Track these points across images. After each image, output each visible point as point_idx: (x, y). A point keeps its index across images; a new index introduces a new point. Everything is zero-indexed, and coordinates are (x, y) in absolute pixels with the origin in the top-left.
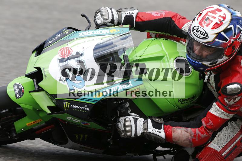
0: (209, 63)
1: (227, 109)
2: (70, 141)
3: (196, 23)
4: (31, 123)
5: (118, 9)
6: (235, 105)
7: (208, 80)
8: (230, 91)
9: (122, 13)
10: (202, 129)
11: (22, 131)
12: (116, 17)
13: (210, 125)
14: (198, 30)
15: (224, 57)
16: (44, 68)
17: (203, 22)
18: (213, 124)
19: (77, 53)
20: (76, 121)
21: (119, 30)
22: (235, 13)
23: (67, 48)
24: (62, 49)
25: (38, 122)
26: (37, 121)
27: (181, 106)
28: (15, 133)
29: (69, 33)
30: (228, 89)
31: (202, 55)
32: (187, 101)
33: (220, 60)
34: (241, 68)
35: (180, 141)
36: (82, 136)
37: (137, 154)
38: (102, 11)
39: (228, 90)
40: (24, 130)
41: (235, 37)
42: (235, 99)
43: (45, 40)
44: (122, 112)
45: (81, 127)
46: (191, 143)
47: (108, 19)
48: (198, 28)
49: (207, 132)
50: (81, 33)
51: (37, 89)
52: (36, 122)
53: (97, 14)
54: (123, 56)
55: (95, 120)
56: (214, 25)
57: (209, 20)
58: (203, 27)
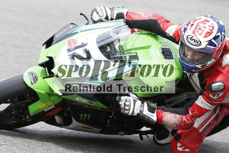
2: (75, 121)
4: (43, 106)
5: (111, 8)
6: (219, 100)
8: (215, 89)
10: (188, 117)
11: (35, 114)
12: (109, 14)
13: (195, 114)
14: (191, 39)
15: (213, 59)
16: (55, 57)
17: (196, 32)
20: (83, 101)
23: (73, 40)
24: (69, 41)
25: (49, 105)
29: (74, 27)
30: (213, 86)
31: (193, 59)
33: (209, 63)
34: (222, 68)
41: (222, 43)
42: (219, 95)
43: (54, 34)
46: (177, 126)
47: (103, 16)
48: (192, 37)
50: (83, 27)
51: (48, 76)
52: (47, 105)
53: (93, 12)
54: (119, 46)
55: (99, 100)
56: (206, 34)
57: (201, 30)
58: (196, 35)
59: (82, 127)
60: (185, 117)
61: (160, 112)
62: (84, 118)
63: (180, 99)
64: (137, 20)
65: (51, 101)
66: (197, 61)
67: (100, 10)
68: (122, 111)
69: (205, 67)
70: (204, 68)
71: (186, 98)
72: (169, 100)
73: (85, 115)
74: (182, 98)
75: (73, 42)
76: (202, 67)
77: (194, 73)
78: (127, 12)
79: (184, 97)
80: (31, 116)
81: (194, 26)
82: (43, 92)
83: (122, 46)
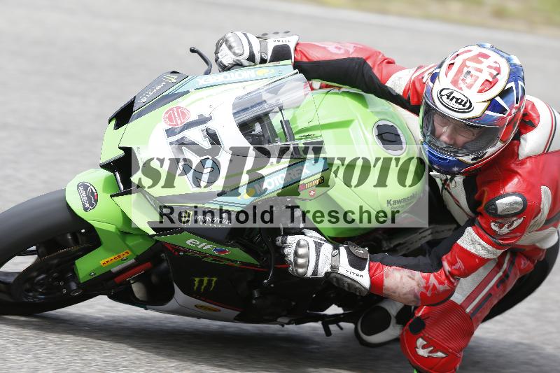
0: (472, 156)
2: (181, 292)
4: (109, 259)
6: (512, 235)
8: (504, 210)
9: (268, 40)
10: (440, 275)
11: (90, 278)
13: (458, 269)
14: (450, 96)
15: (499, 143)
16: (138, 148)
17: (460, 81)
19: (201, 116)
20: (204, 247)
22: (512, 60)
23: (178, 108)
24: (168, 111)
25: (122, 257)
26: (121, 254)
28: (76, 283)
30: (500, 205)
31: (456, 143)
33: (490, 151)
34: (518, 164)
35: (397, 294)
38: (230, 39)
40: (96, 276)
41: (518, 106)
42: (511, 225)
46: (418, 298)
47: (242, 54)
48: (452, 93)
49: (451, 281)
52: (119, 257)
53: (221, 46)
54: (281, 122)
55: (240, 244)
56: (483, 84)
57: (472, 76)
58: (461, 89)
59: (196, 306)
60: (435, 277)
61: (377, 268)
62: (203, 287)
63: (416, 241)
64: (318, 60)
65: (128, 247)
66: (463, 147)
67: (234, 41)
68: (291, 268)
69: (481, 161)
70: (478, 163)
71: (429, 238)
72: (391, 243)
73: (206, 280)
74: (420, 239)
75: (178, 114)
76: (474, 162)
77: (454, 175)
78: (297, 44)
79: (425, 237)
80: (82, 282)
81: (455, 68)
82: (111, 228)
83: (287, 122)
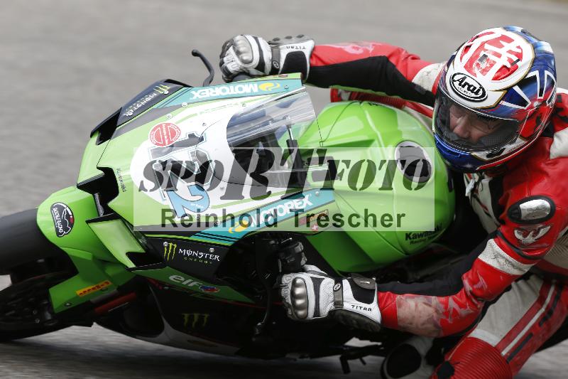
0: (487, 152)
1: (519, 254)
2: (170, 327)
3: (458, 66)
4: (86, 289)
6: (538, 246)
7: (474, 191)
8: (528, 215)
9: (281, 47)
10: (460, 297)
11: (65, 308)
12: (267, 56)
13: (481, 289)
14: (462, 83)
15: (518, 139)
16: (119, 169)
17: (474, 65)
18: (486, 286)
19: (192, 136)
20: (189, 283)
21: (279, 85)
22: (540, 46)
23: (167, 125)
24: (157, 127)
25: (102, 287)
26: (100, 284)
27: (411, 248)
28: (50, 313)
29: (171, 91)
30: (523, 209)
31: (469, 137)
32: (424, 238)
33: (509, 148)
34: (549, 164)
35: (414, 325)
36: (196, 316)
37: (307, 355)
38: (239, 43)
39: (523, 212)
40: (72, 306)
41: (542, 98)
42: (537, 232)
43: (119, 108)
44: (288, 262)
45: (198, 296)
46: (438, 327)
47: (251, 62)
48: (464, 79)
49: (473, 303)
50: (196, 92)
51: (102, 215)
52: (98, 287)
53: (228, 49)
54: (287, 141)
55: (230, 281)
56: (499, 71)
57: (488, 60)
58: (474, 74)
60: (455, 300)
61: (388, 298)
62: (194, 323)
64: (336, 63)
65: (108, 277)
66: (478, 141)
67: (244, 46)
68: (290, 312)
69: (499, 159)
70: (496, 160)
75: (167, 132)
76: (489, 159)
78: (314, 48)
80: (56, 312)
82: (88, 256)
83: (294, 143)
